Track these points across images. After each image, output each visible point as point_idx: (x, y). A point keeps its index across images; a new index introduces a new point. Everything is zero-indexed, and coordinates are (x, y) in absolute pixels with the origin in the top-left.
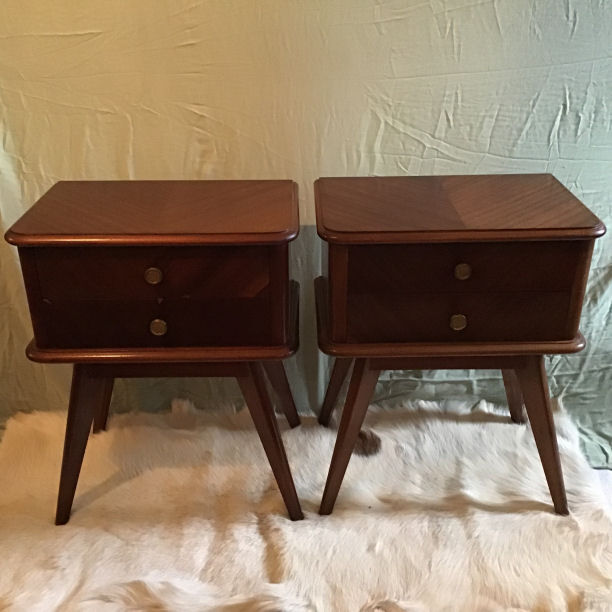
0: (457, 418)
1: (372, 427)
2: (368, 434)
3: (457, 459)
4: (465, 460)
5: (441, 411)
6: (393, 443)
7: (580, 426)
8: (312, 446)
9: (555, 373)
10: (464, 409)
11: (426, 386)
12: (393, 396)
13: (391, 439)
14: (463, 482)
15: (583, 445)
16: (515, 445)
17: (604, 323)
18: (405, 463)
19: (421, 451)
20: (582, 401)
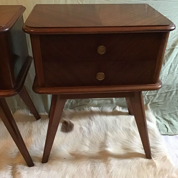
0: (106, 114)
1: (70, 119)
2: (69, 122)
3: (105, 132)
4: (109, 133)
5: (100, 111)
6: (79, 126)
7: (156, 116)
8: (43, 129)
9: (147, 94)
10: (109, 110)
11: (94, 101)
12: (80, 106)
13: (78, 124)
14: (107, 145)
15: (158, 124)
16: (130, 125)
17: (167, 73)
18: (83, 135)
19: (90, 129)
20: (157, 105)
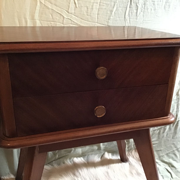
0: (94, 165)
5: (86, 162)
10: (97, 159)
11: (77, 150)
12: (59, 158)
